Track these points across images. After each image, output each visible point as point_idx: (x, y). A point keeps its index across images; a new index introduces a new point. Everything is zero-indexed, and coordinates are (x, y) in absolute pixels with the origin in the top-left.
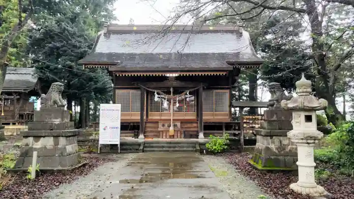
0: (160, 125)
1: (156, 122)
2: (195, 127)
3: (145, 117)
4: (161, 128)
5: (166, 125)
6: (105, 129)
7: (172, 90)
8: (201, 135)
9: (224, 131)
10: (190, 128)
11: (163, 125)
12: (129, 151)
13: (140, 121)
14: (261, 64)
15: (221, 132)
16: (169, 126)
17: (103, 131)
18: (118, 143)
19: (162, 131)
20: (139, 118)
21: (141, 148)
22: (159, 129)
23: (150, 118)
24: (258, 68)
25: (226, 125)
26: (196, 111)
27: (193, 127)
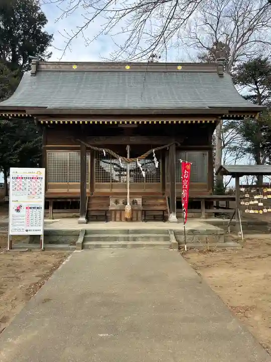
0: (112, 202)
1: (106, 197)
2: (161, 205)
3: (88, 190)
4: (112, 206)
5: (121, 202)
6: (18, 210)
7: (128, 148)
8: (173, 217)
9: (203, 210)
11: (117, 202)
13: (79, 195)
14: (259, 112)
15: (199, 210)
16: (125, 203)
17: (16, 213)
18: (41, 233)
19: (115, 211)
20: (79, 190)
21: (80, 240)
22: (111, 208)
23: (96, 190)
24: (254, 118)
25: (205, 202)
26: (161, 181)
27: (159, 205)
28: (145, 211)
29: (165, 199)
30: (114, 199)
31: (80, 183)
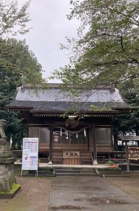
0: (64, 154)
4: (65, 156)
5: (69, 154)
6: (26, 159)
8: (95, 162)
9: (110, 159)
10: (85, 156)
12: (43, 175)
15: (108, 159)
16: (71, 155)
17: (25, 160)
19: (66, 159)
20: (49, 148)
21: (54, 172)
22: (64, 157)
25: (111, 155)
26: (87, 143)
27: (88, 156)
28: (82, 159)
29: (90, 153)
30: (66, 153)
31: (49, 144)
